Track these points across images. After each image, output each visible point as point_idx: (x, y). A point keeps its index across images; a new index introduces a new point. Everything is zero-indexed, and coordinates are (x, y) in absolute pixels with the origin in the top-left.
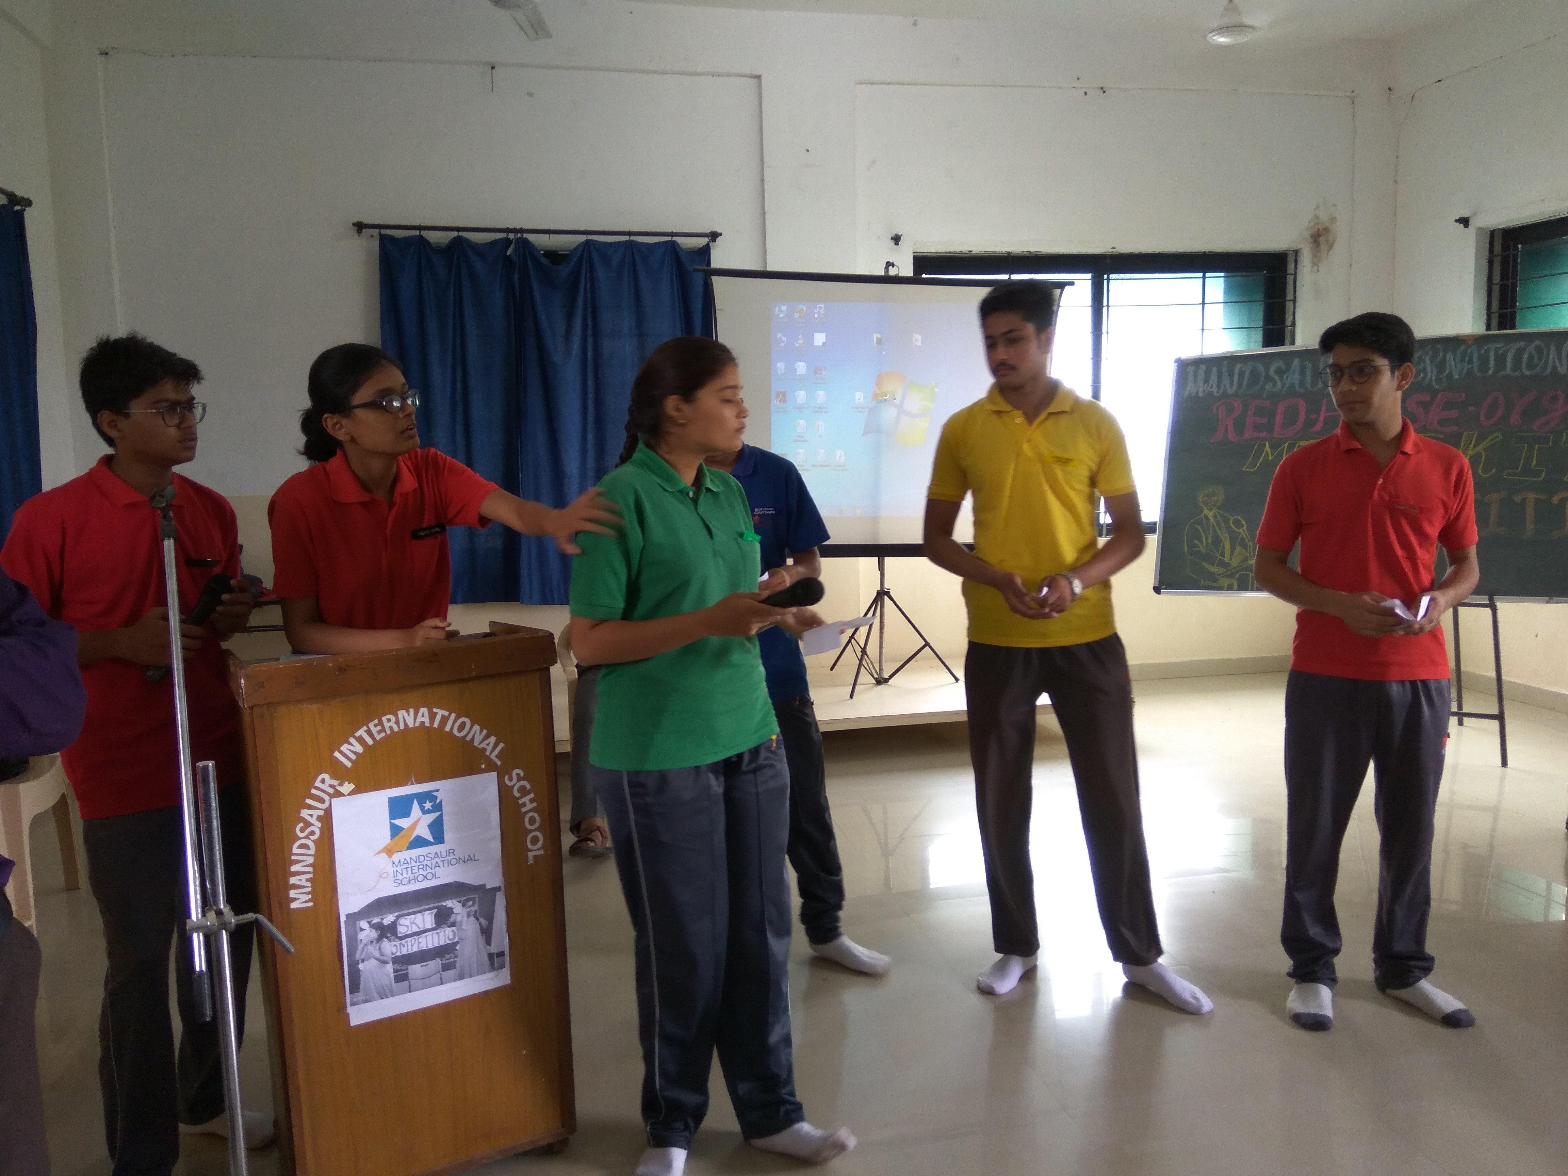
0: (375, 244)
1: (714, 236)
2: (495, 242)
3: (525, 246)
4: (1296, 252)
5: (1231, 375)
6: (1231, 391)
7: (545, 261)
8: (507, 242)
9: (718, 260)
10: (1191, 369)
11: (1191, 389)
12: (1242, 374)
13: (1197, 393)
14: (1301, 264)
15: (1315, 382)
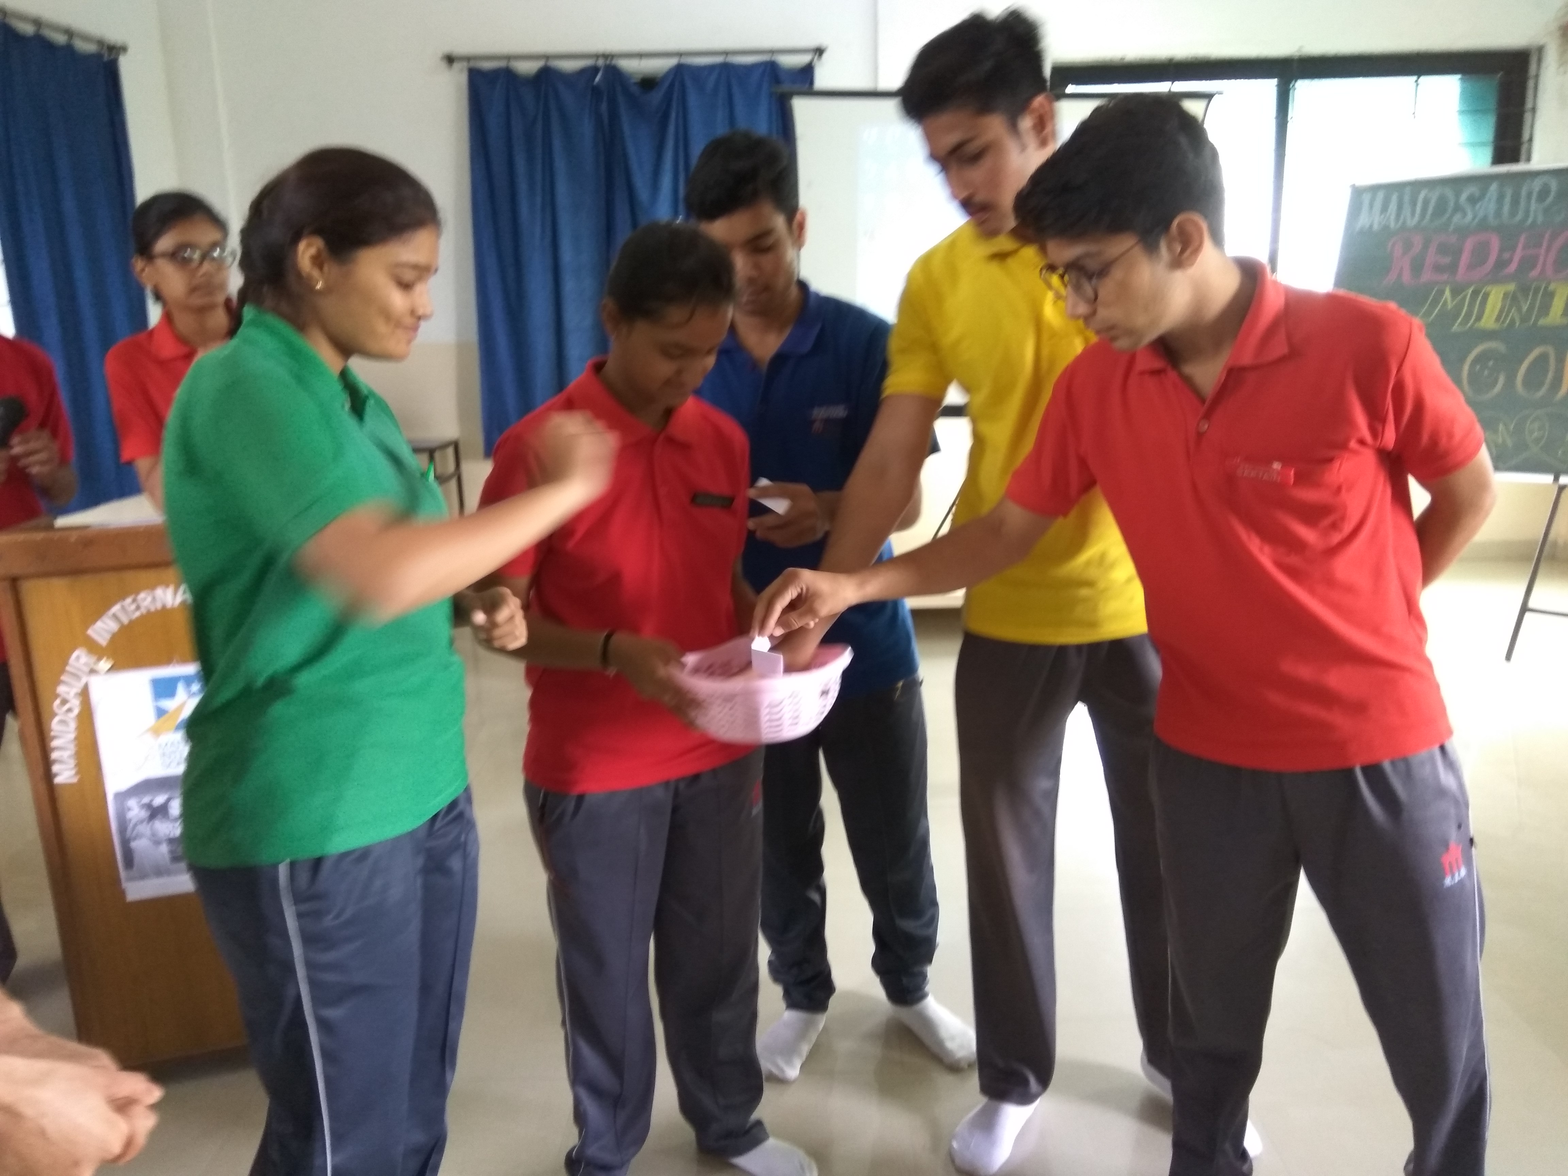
0: (463, 79)
1: (819, 51)
2: (583, 72)
3: (613, 74)
4: (1540, 50)
5: (1414, 203)
6: (1412, 222)
7: (635, 90)
8: (595, 70)
9: (823, 79)
10: (1366, 198)
11: (1364, 220)
12: (1426, 202)
13: (1371, 226)
14: (1544, 65)
15: (1513, 213)
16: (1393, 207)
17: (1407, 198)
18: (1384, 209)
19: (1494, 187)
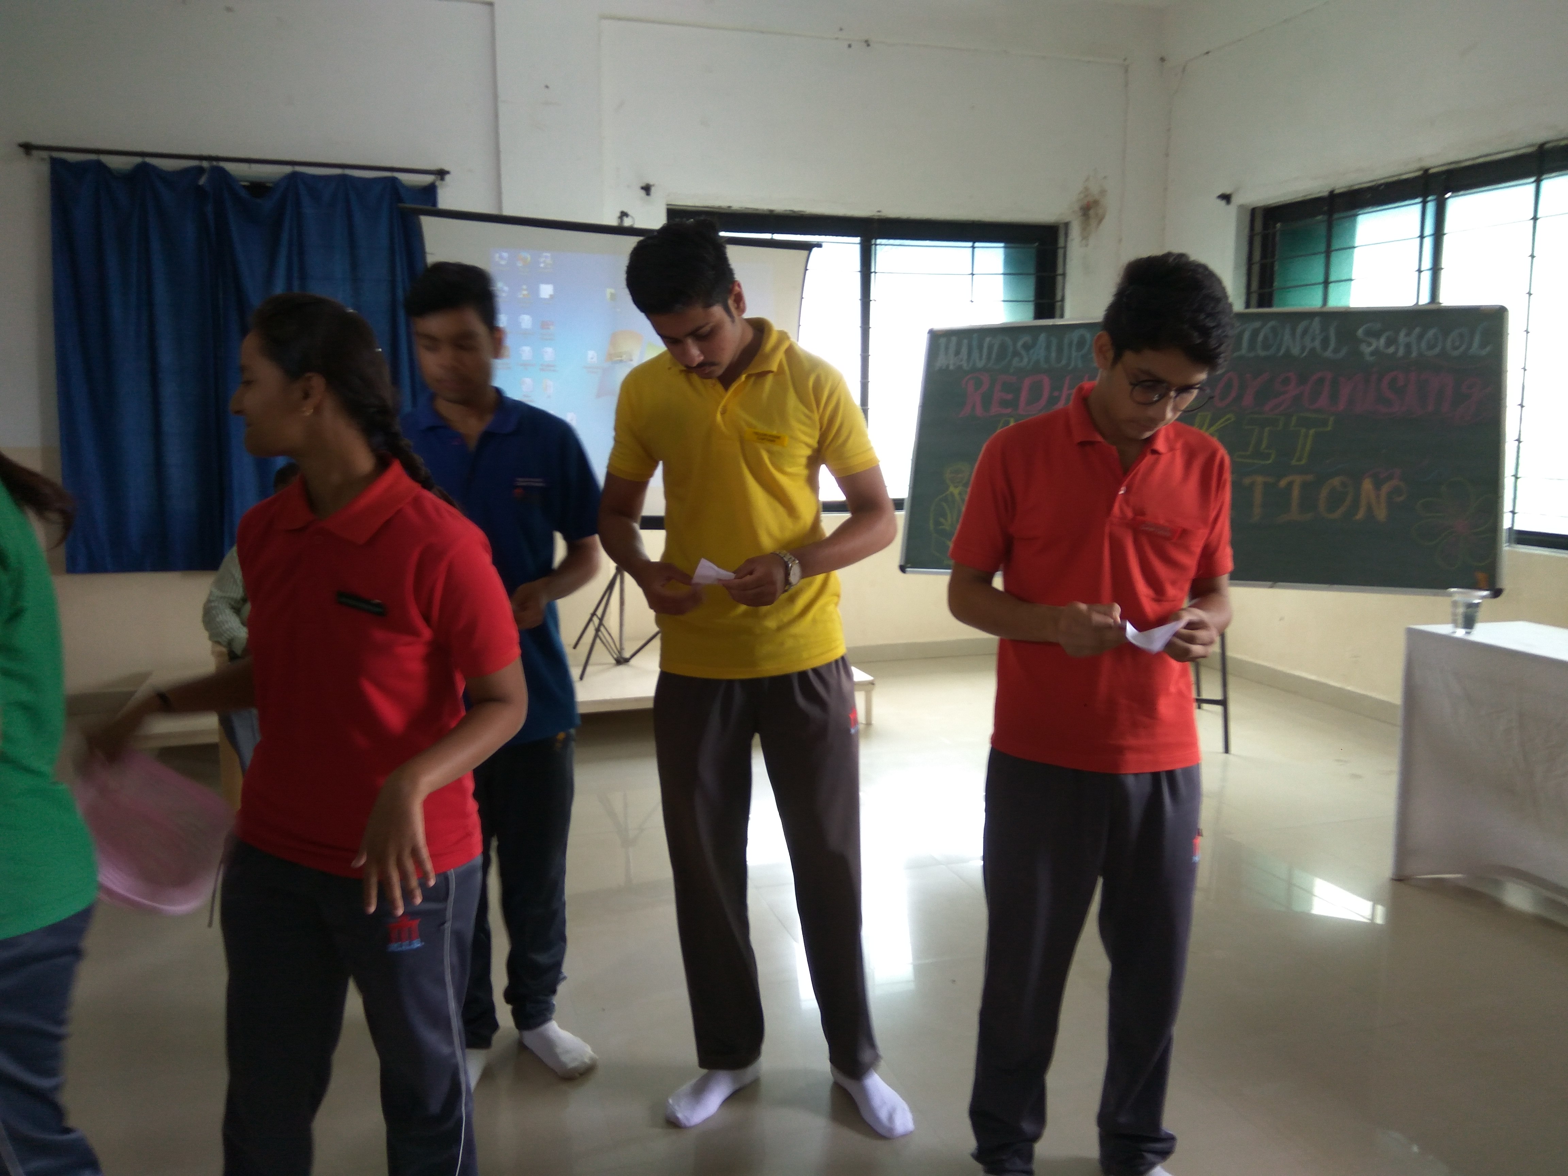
0: (45, 169)
1: (442, 174)
2: (186, 171)
3: (221, 177)
4: (1067, 225)
5: (980, 347)
6: (980, 364)
7: (243, 193)
8: (200, 170)
9: (446, 199)
10: (943, 341)
11: (941, 362)
12: (990, 348)
13: (948, 366)
14: (1070, 237)
15: (1059, 359)
16: (964, 350)
17: (975, 343)
18: (957, 353)
19: (1042, 337)
